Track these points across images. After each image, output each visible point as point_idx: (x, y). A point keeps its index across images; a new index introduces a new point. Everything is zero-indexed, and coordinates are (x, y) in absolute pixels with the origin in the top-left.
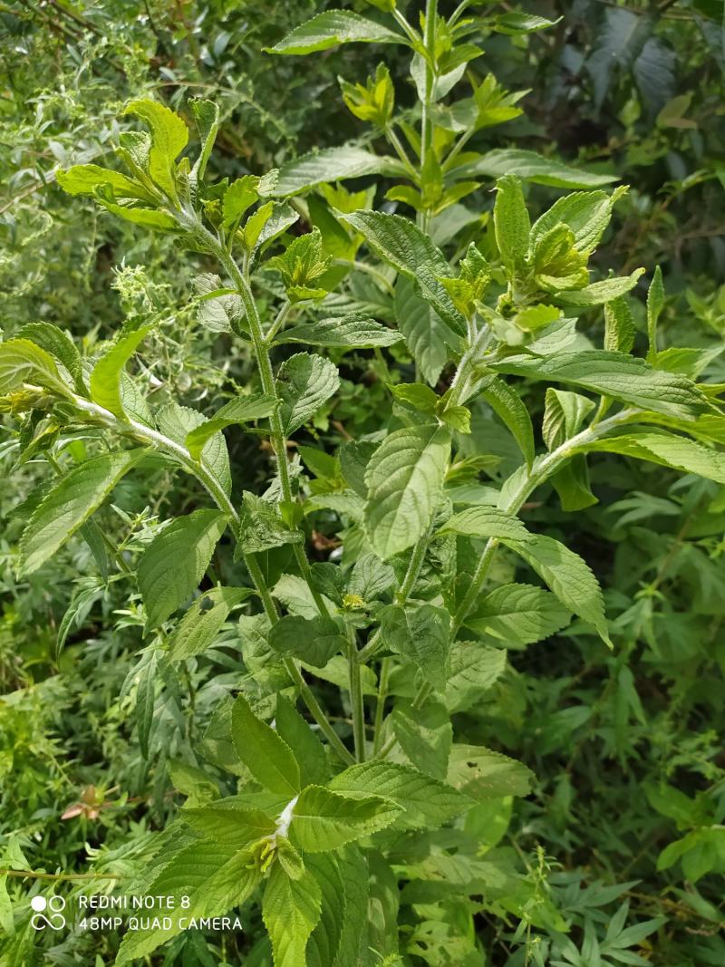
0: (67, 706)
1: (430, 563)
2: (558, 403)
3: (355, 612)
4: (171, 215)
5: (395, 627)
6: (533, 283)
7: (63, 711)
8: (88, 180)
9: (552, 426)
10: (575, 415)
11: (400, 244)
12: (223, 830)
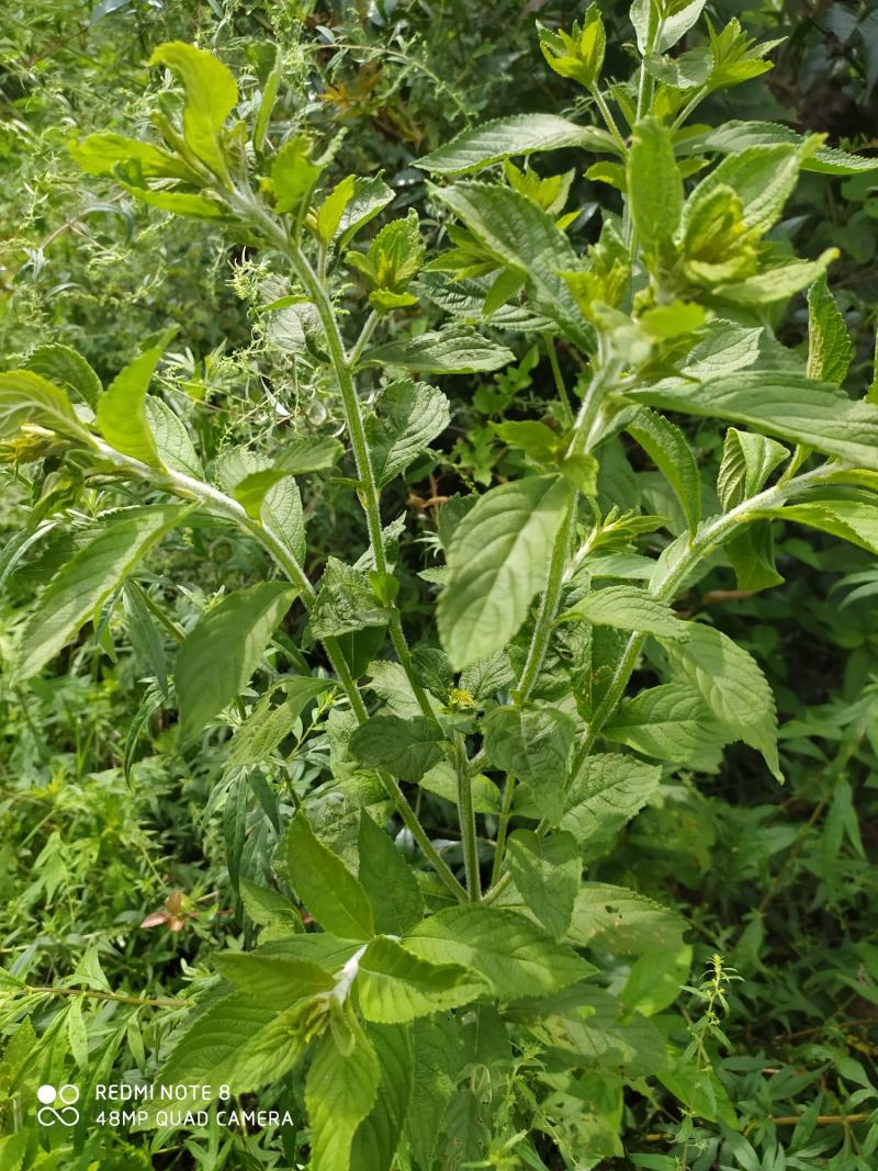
0: (165, 791)
1: (558, 653)
2: (740, 449)
3: (462, 712)
4: (219, 198)
5: (504, 736)
6: (682, 275)
7: (160, 797)
8: (111, 154)
9: (730, 479)
10: (760, 465)
11: (511, 227)
12: (265, 984)
